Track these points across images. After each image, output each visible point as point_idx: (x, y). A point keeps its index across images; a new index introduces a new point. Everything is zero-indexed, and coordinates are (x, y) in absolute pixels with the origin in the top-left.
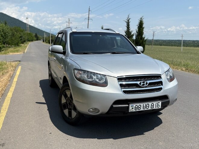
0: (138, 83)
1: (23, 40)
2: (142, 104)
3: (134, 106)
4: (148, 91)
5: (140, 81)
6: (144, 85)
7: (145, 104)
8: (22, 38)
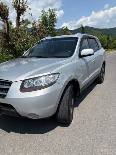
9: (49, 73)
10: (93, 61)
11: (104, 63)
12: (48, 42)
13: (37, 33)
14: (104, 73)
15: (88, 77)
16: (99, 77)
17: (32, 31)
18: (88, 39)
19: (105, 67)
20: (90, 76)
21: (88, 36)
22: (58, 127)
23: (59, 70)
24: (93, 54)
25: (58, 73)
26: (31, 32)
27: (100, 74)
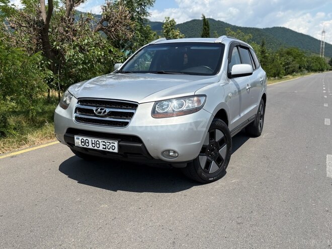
0: (94, 109)
1: (291, 69)
2: (90, 139)
3: (80, 139)
4: (108, 124)
5: (97, 107)
6: (100, 113)
7: (94, 140)
8: (289, 66)
9: (192, 94)
10: (247, 88)
11: (264, 97)
12: (165, 49)
13: (113, 27)
14: (262, 117)
15: (240, 115)
16: (253, 122)
17: (101, 23)
18: (239, 48)
19: (265, 105)
20: (242, 115)
21: (239, 43)
22: (194, 187)
23: (206, 91)
24: (251, 74)
25: (205, 96)
26: (100, 25)
27: (257, 115)
